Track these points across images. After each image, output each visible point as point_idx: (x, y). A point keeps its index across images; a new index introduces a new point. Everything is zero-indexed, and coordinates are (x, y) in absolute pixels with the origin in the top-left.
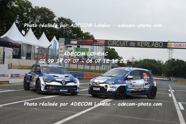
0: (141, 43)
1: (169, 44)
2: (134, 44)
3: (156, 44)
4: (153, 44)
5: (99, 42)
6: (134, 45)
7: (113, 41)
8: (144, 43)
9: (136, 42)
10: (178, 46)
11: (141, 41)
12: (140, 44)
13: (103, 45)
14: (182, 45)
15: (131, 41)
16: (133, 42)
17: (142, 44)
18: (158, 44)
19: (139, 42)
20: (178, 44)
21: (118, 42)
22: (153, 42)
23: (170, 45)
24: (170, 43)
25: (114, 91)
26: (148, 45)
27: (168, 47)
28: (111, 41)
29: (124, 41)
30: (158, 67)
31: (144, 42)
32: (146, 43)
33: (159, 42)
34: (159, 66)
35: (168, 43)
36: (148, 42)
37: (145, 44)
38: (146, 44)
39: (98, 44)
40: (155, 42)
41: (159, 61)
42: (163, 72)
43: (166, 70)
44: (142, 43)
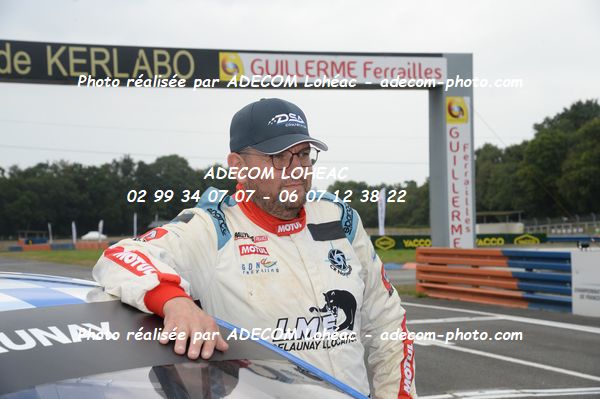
0: (66, 53)
1: (229, 61)
2: (22, 58)
3: (157, 64)
4: (142, 63)
6: (23, 67)
8: (86, 55)
9: (37, 50)
10: (272, 69)
11: (68, 46)
12: (64, 59)
14: (292, 69)
16: (17, 46)
17: (73, 61)
18: (171, 63)
19: (55, 47)
20: (272, 58)
22: (141, 53)
23: (230, 68)
24: (233, 56)
26: (110, 65)
27: (223, 76)
31: (89, 47)
32: (99, 56)
33: (172, 51)
35: (222, 56)
36: (110, 48)
37: (94, 62)
38: (102, 63)
40: (149, 51)
44: (77, 55)
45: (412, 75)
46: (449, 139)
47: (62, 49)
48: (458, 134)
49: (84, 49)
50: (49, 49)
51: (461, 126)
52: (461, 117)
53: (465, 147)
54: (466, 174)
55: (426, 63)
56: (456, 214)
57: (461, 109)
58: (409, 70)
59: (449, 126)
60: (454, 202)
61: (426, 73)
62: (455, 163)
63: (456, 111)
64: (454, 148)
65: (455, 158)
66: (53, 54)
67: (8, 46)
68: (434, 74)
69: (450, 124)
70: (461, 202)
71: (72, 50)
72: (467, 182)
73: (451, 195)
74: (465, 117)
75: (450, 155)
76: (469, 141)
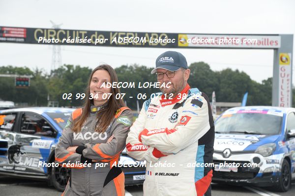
1: (182, 38)
2: (101, 37)
3: (153, 39)
4: (147, 39)
5: (8, 32)
7: (47, 30)
8: (125, 36)
9: (106, 34)
11: (118, 32)
13: (20, 40)
15: (93, 32)
16: (100, 33)
17: (119, 38)
18: (158, 39)
19: (113, 33)
20: (201, 37)
21: (61, 33)
22: (147, 35)
23: (183, 41)
24: (184, 36)
25: (278, 172)
27: (180, 44)
28: (43, 30)
29: (76, 31)
30: (37, 85)
31: (126, 33)
32: (130, 36)
33: (159, 34)
34: (38, 82)
36: (134, 33)
39: (7, 37)
40: (150, 34)
41: (37, 71)
42: (50, 96)
43: (54, 91)
44: (121, 36)
45: (264, 43)
46: (280, 72)
47: (116, 34)
48: (285, 70)
49: (124, 34)
50: (111, 34)
51: (287, 67)
52: (287, 62)
53: (288, 76)
54: (288, 87)
55: (271, 38)
56: (282, 105)
57: (287, 59)
58: (263, 42)
59: (281, 66)
60: (281, 99)
61: (270, 43)
62: (283, 82)
63: (284, 59)
64: (283, 75)
65: (283, 80)
66: (113, 35)
67: (96, 33)
68: (274, 44)
69: (281, 65)
70: (285, 100)
71: (120, 34)
72: (288, 91)
73: (280, 96)
74: (289, 62)
75: (280, 79)
76: (290, 73)
